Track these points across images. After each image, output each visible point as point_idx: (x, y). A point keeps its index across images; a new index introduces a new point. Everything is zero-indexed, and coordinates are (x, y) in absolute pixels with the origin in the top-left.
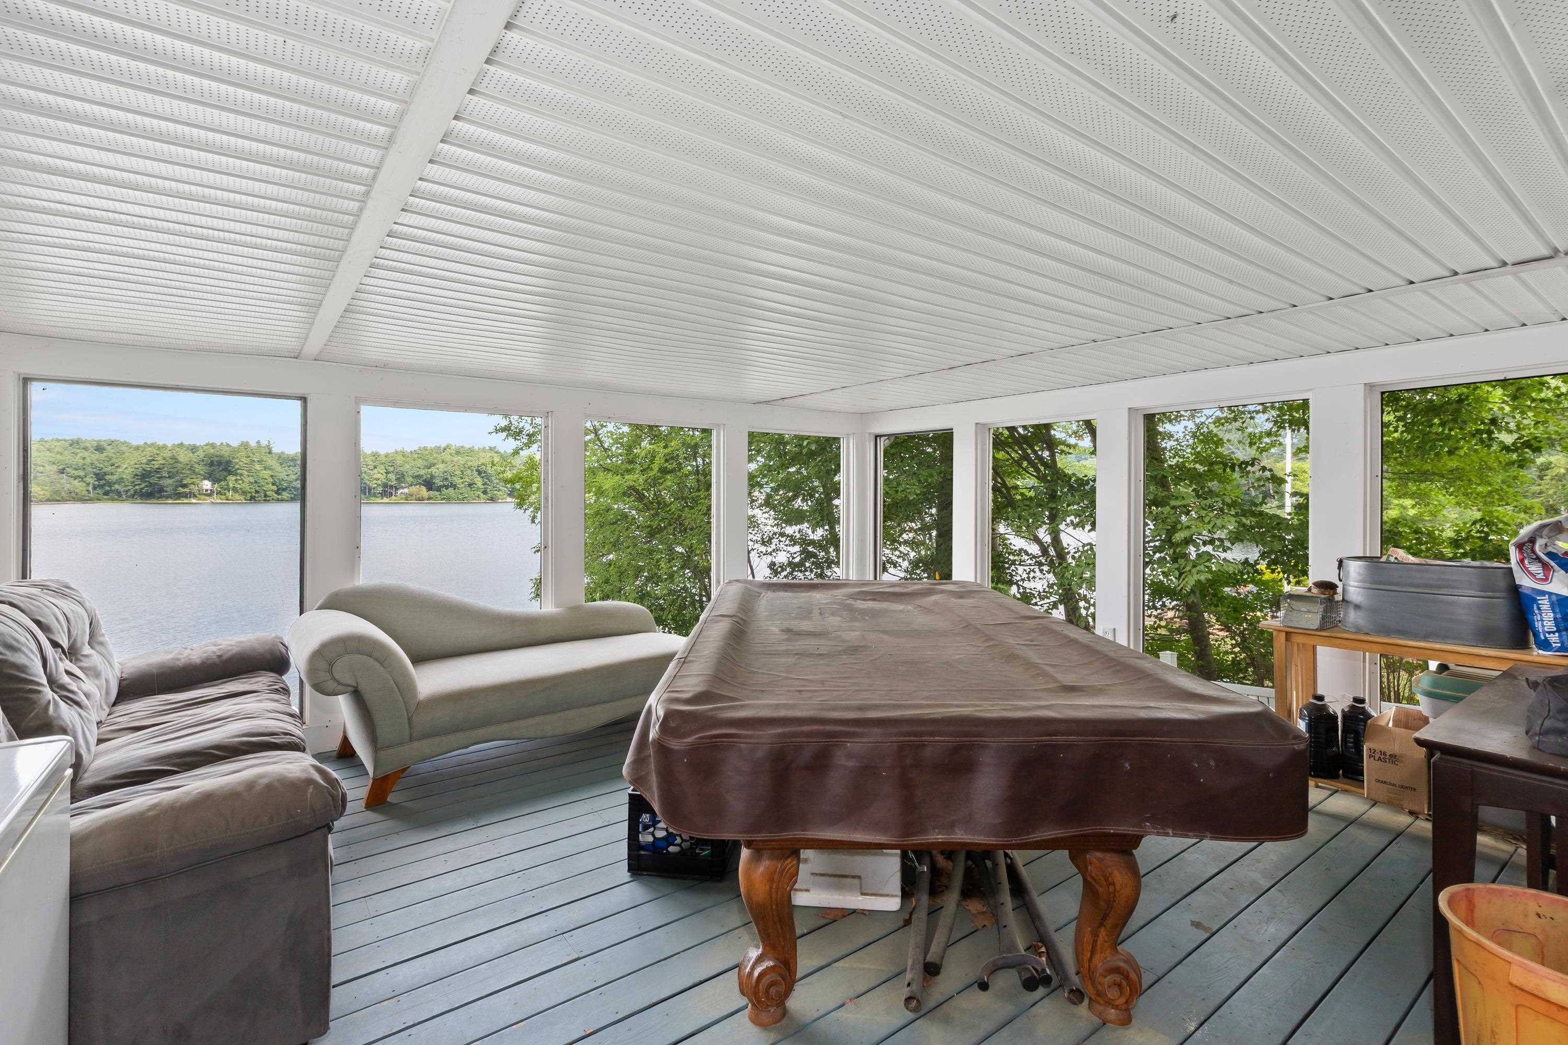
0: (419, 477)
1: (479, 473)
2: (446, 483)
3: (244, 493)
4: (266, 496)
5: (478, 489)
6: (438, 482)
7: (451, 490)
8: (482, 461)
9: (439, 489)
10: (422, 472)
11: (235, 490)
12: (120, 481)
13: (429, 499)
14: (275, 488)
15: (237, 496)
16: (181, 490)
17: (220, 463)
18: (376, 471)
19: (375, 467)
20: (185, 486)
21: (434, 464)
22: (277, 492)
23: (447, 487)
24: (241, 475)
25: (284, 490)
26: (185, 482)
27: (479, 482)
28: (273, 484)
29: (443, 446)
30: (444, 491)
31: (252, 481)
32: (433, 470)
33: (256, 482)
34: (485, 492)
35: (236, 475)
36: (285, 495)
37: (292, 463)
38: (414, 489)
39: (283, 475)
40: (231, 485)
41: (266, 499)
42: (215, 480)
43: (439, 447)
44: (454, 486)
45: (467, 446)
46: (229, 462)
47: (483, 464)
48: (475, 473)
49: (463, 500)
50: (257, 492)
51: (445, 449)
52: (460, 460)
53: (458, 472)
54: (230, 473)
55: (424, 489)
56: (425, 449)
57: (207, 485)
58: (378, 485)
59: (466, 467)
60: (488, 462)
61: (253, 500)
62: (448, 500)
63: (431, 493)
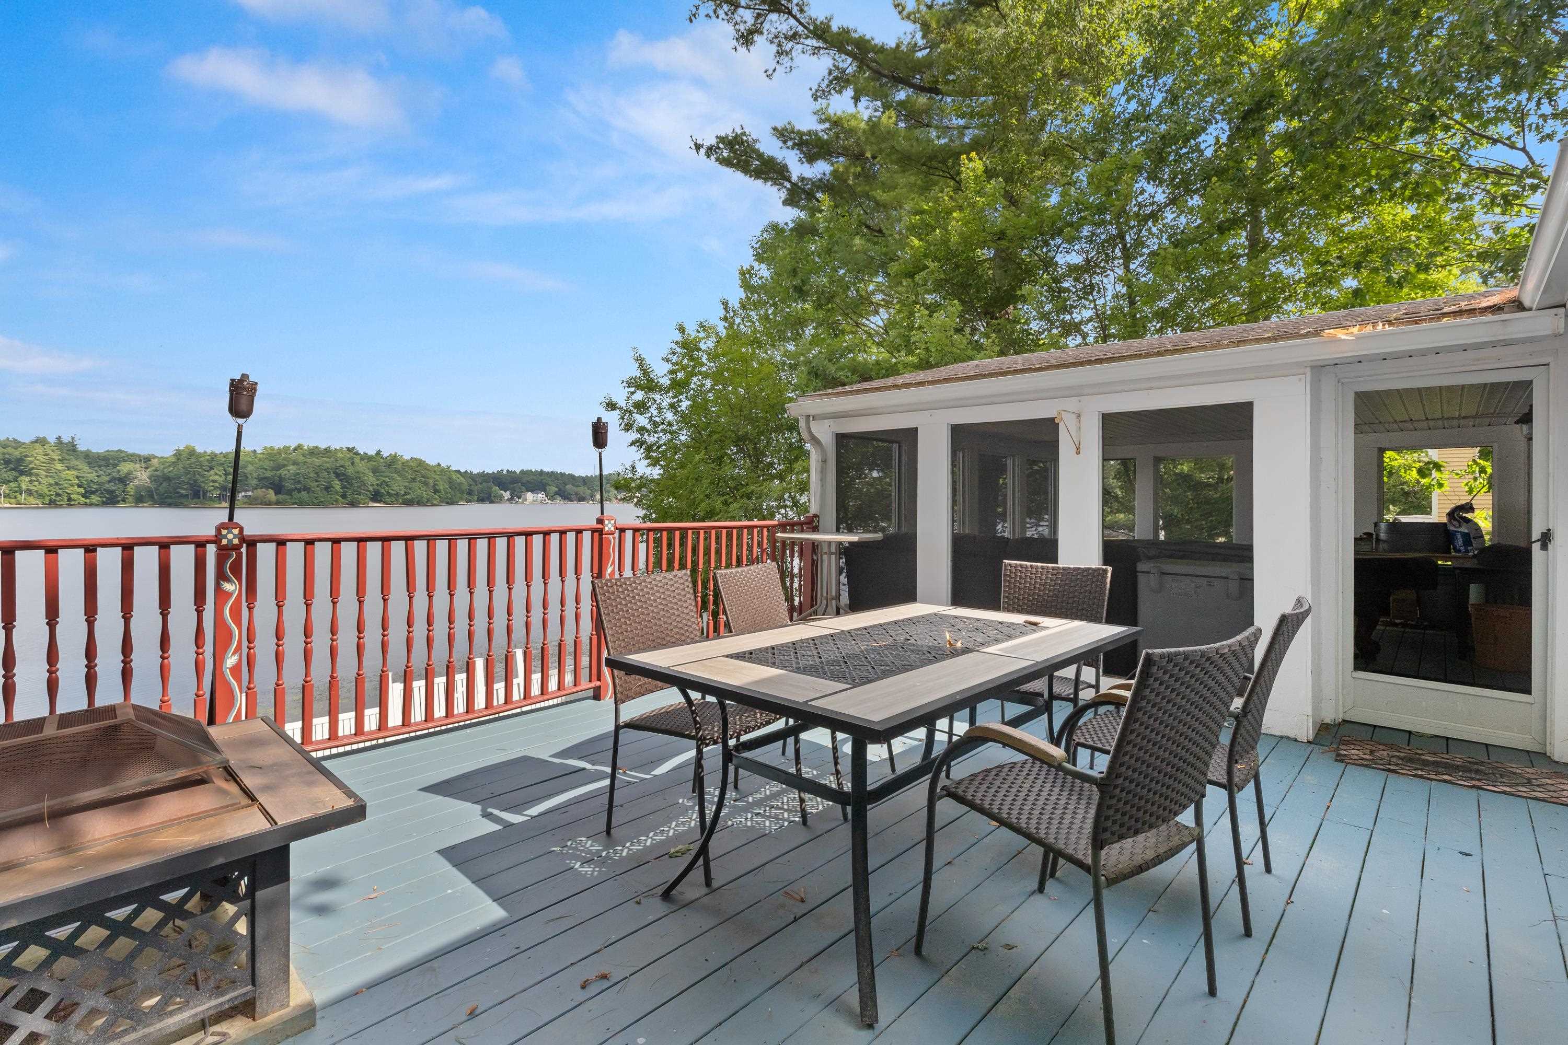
0: (265, 478)
1: (337, 475)
2: (298, 486)
3: (41, 496)
4: (70, 499)
5: (337, 492)
6: (289, 485)
7: (304, 493)
8: (342, 463)
9: (289, 493)
10: (269, 474)
11: (29, 492)
13: (278, 503)
14: (82, 490)
15: (31, 499)
17: (8, 462)
18: (212, 472)
19: (211, 468)
21: (284, 466)
22: (85, 496)
23: (299, 491)
24: (37, 475)
25: (93, 493)
27: (337, 484)
28: (79, 486)
30: (296, 494)
31: (53, 482)
32: (283, 472)
33: (57, 484)
34: (344, 496)
35: (30, 475)
36: (95, 499)
37: (103, 463)
38: (260, 492)
39: (90, 476)
40: (24, 487)
41: (70, 503)
43: (289, 447)
44: (307, 489)
45: (323, 446)
46: (20, 461)
47: (342, 466)
48: (333, 475)
49: (320, 504)
50: (58, 495)
51: (295, 449)
52: (317, 461)
53: (312, 475)
54: (22, 473)
55: (271, 492)
58: (216, 488)
59: (318, 470)
60: (348, 464)
61: (52, 504)
62: (301, 504)
63: (280, 497)
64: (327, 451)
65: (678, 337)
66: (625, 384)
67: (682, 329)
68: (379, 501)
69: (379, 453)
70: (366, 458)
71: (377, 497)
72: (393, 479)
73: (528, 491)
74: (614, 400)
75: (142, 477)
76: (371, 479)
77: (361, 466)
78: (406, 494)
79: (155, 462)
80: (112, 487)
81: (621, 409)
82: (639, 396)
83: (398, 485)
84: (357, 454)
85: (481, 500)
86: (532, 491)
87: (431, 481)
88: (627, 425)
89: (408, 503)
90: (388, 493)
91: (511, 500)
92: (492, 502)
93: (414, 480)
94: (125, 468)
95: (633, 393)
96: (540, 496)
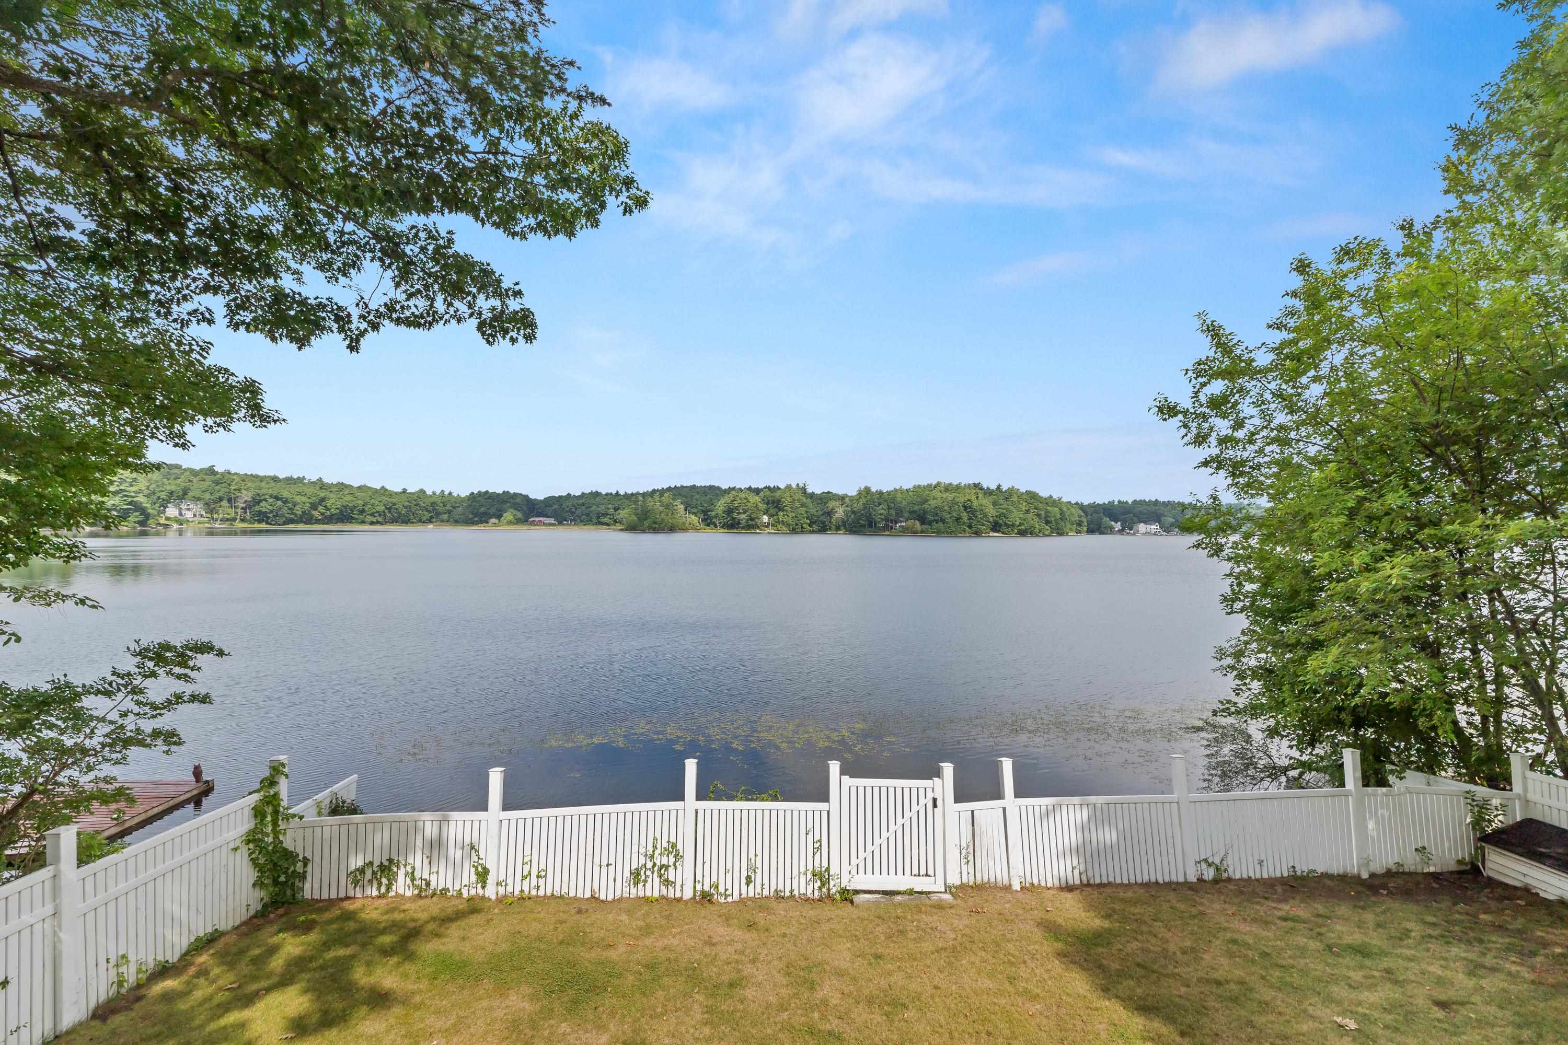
0: (915, 512)
1: (965, 508)
2: (936, 518)
3: (788, 525)
4: (802, 528)
5: (964, 523)
6: (930, 517)
7: (941, 524)
8: (968, 497)
9: (930, 523)
10: (916, 508)
11: (783, 523)
12: (717, 516)
13: (922, 532)
14: (808, 522)
15: (784, 528)
16: (750, 523)
17: (773, 502)
18: (880, 507)
19: (880, 504)
20: (752, 520)
21: (926, 501)
22: (810, 525)
23: (937, 522)
24: (787, 511)
25: (814, 523)
26: (753, 517)
27: (965, 516)
28: (807, 519)
29: (934, 483)
30: (935, 525)
31: (794, 516)
32: (926, 506)
33: (796, 517)
34: (970, 527)
35: (784, 511)
36: (815, 527)
37: (819, 501)
38: (910, 523)
39: (813, 511)
40: (781, 519)
41: (803, 531)
42: (771, 516)
43: (931, 485)
44: (943, 521)
45: (955, 483)
46: (779, 501)
47: (969, 500)
48: (962, 509)
49: (951, 534)
50: (797, 525)
51: (936, 486)
52: (950, 496)
53: (947, 508)
54: (780, 509)
55: (918, 523)
56: (919, 486)
57: (765, 519)
58: (882, 519)
59: (954, 503)
60: (973, 498)
61: (794, 531)
62: (939, 533)
63: (924, 527)
64: (958, 487)
68: (998, 532)
69: (999, 487)
70: (988, 492)
71: (996, 527)
72: (1011, 512)
73: (1141, 522)
75: (840, 512)
76: (991, 511)
77: (986, 502)
78: (1020, 524)
79: (847, 500)
80: (823, 518)
83: (1016, 516)
84: (982, 489)
85: (1091, 531)
86: (1145, 522)
87: (1043, 513)
89: (1022, 533)
90: (1006, 524)
91: (1121, 532)
92: (1102, 533)
93: (1027, 511)
94: (831, 504)
96: (1154, 527)
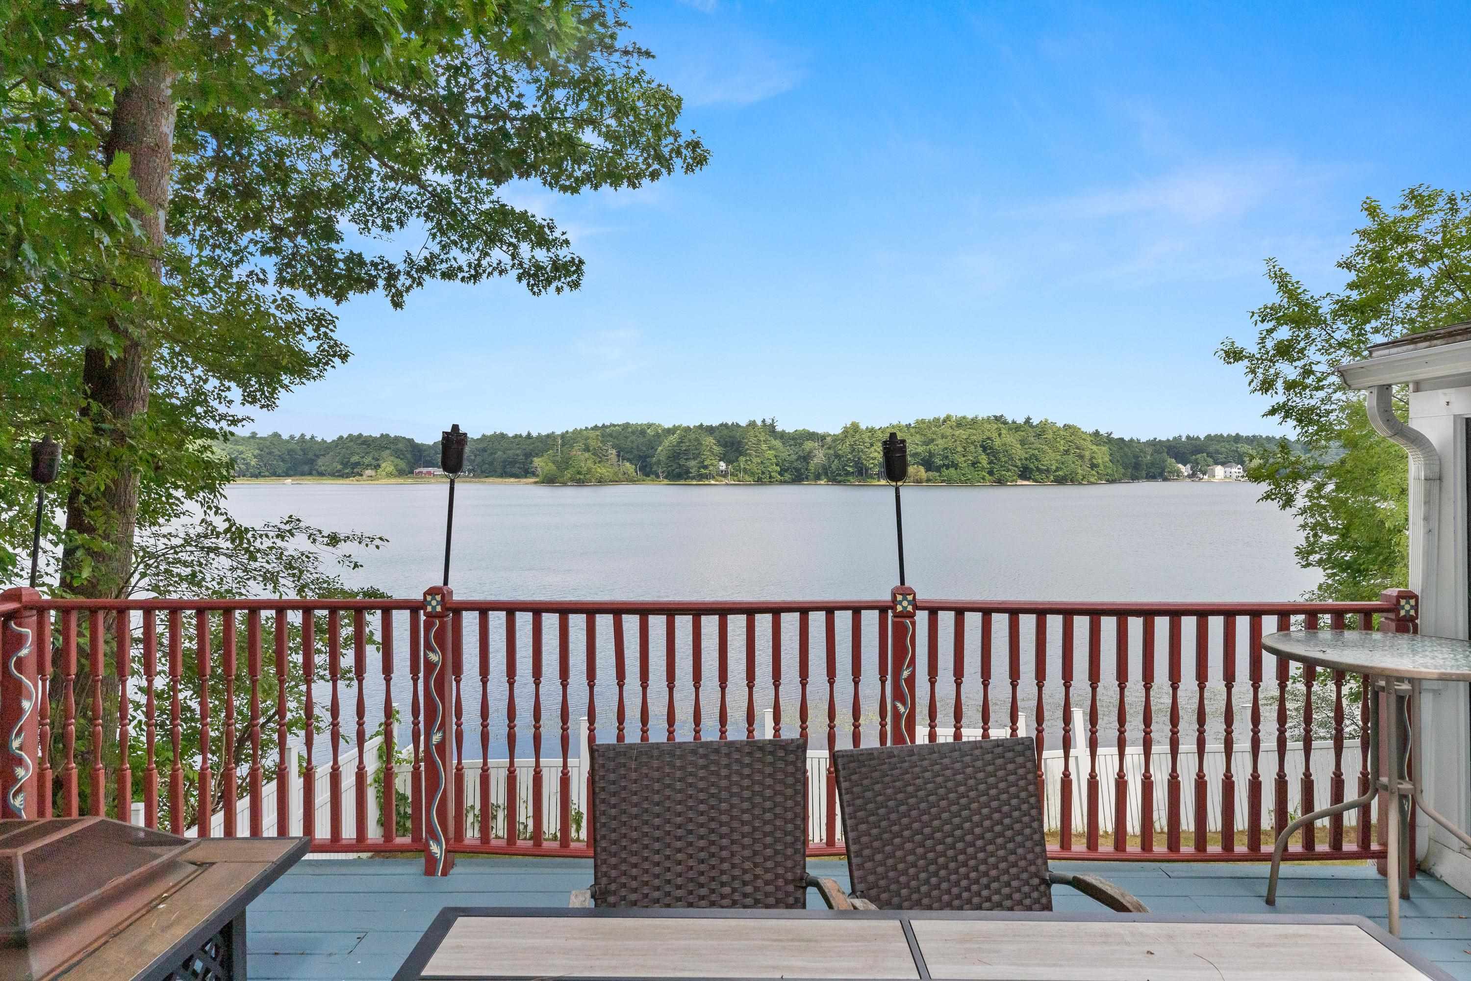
1: (984, 449)
2: (946, 462)
3: (753, 474)
4: (771, 477)
5: (983, 468)
6: (938, 461)
7: (952, 471)
8: (988, 434)
9: (938, 469)
10: (921, 450)
11: (745, 471)
12: (659, 462)
13: (928, 480)
14: (778, 469)
15: (747, 477)
16: (703, 471)
17: (733, 444)
18: (872, 449)
19: (872, 445)
20: (706, 467)
21: (933, 440)
22: (780, 474)
23: (948, 467)
24: (750, 455)
25: (786, 471)
26: (706, 463)
27: (984, 460)
28: (777, 465)
29: (942, 417)
30: (945, 472)
31: (760, 461)
32: (931, 447)
33: (762, 463)
34: (991, 473)
35: (746, 455)
36: (787, 476)
37: (792, 442)
39: (784, 455)
40: (742, 466)
41: (771, 482)
42: (729, 462)
43: (938, 419)
44: (955, 466)
45: (970, 416)
46: (740, 442)
47: (989, 438)
48: (980, 450)
49: (967, 482)
50: (763, 473)
51: (944, 421)
52: (963, 433)
53: (959, 449)
54: (741, 453)
55: (922, 469)
56: (923, 421)
57: (722, 466)
58: (875, 465)
59: (968, 442)
60: (995, 435)
61: (760, 482)
62: (949, 482)
63: (930, 474)
64: (974, 421)
65: (1366, 223)
66: (1256, 317)
67: (1372, 210)
68: (1028, 479)
69: (1028, 421)
70: (1016, 428)
71: (1025, 473)
72: (1044, 452)
73: (1217, 463)
74: (1239, 345)
75: (819, 457)
76: (1019, 452)
77: (1010, 439)
78: (1057, 469)
79: (829, 439)
80: (798, 465)
81: (1251, 357)
82: (1284, 333)
83: (1050, 459)
84: (1005, 423)
85: (1151, 477)
86: (1223, 464)
87: (1087, 454)
88: (1264, 382)
89: (1060, 481)
90: (1038, 469)
91: (1192, 476)
92: (1165, 479)
93: (1067, 452)
94: (809, 445)
95: (1270, 331)
96: (1236, 470)
